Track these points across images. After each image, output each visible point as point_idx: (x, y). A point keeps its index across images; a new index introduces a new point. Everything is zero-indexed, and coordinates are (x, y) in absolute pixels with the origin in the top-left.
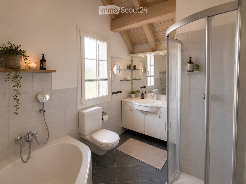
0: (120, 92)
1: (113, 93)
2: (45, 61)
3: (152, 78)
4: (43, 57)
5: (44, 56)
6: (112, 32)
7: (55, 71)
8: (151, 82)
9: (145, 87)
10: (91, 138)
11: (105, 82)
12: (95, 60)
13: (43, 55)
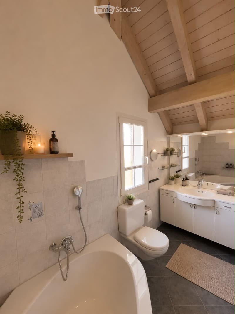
0: (157, 179)
1: (150, 182)
2: (57, 140)
3: (187, 159)
4: (53, 135)
5: (55, 133)
6: (149, 113)
7: (72, 155)
8: (185, 164)
9: (180, 170)
10: (135, 238)
11: (141, 169)
12: (132, 145)
13: (53, 132)
